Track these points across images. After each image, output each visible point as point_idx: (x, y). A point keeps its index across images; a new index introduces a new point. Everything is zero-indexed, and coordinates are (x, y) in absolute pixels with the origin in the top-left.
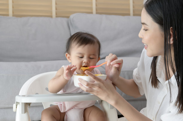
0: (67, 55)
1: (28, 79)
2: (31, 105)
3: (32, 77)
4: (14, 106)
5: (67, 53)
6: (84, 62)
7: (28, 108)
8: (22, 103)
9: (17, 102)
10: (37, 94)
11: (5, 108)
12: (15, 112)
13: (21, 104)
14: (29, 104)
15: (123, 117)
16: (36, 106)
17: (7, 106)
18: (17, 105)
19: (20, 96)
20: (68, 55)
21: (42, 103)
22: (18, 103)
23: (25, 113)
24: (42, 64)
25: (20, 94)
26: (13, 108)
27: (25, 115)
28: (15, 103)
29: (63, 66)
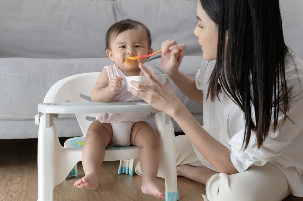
0: (108, 52)
1: (57, 82)
2: (59, 116)
3: (62, 79)
4: (37, 117)
5: (107, 50)
6: (127, 53)
7: (54, 120)
8: (46, 114)
9: (39, 112)
10: (68, 101)
11: (26, 120)
12: (38, 126)
13: (44, 115)
14: (56, 115)
15: (184, 134)
16: (68, 118)
17: (28, 117)
18: (40, 117)
19: (44, 104)
20: (110, 53)
21: (74, 114)
22: (41, 114)
23: (50, 127)
24: (76, 62)
25: (44, 102)
26: (34, 119)
27: (50, 130)
28: (37, 114)
29: (106, 67)
